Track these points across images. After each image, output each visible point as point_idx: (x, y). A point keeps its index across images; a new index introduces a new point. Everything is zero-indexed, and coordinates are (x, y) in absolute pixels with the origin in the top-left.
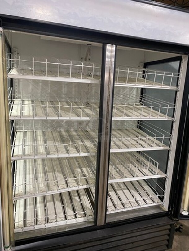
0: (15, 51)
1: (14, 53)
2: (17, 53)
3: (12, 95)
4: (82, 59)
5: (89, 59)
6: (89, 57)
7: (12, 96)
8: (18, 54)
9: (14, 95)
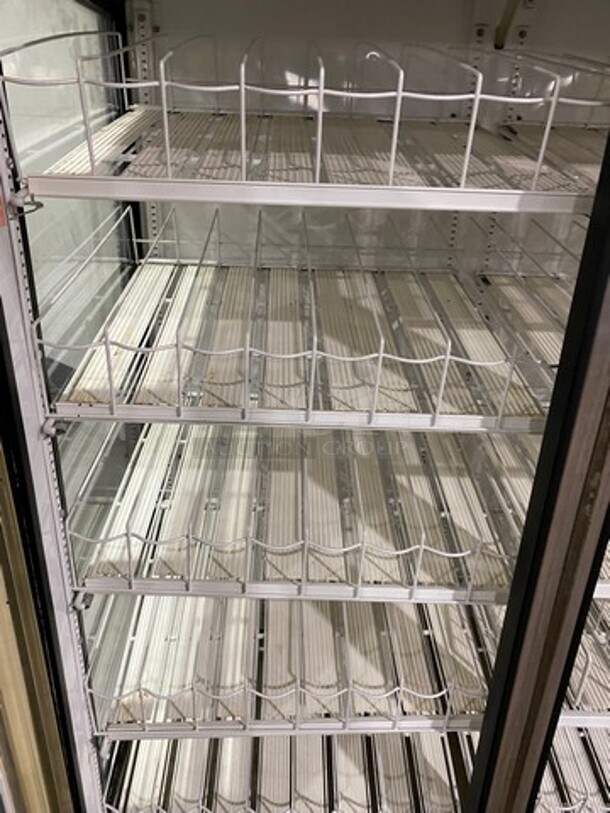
0: (142, 18)
1: (136, 29)
2: (147, 23)
3: (135, 240)
4: (480, 33)
5: (522, 34)
6: (521, 17)
7: (131, 243)
8: (156, 29)
9: (140, 241)
